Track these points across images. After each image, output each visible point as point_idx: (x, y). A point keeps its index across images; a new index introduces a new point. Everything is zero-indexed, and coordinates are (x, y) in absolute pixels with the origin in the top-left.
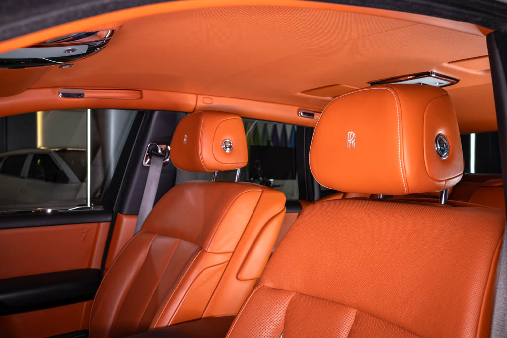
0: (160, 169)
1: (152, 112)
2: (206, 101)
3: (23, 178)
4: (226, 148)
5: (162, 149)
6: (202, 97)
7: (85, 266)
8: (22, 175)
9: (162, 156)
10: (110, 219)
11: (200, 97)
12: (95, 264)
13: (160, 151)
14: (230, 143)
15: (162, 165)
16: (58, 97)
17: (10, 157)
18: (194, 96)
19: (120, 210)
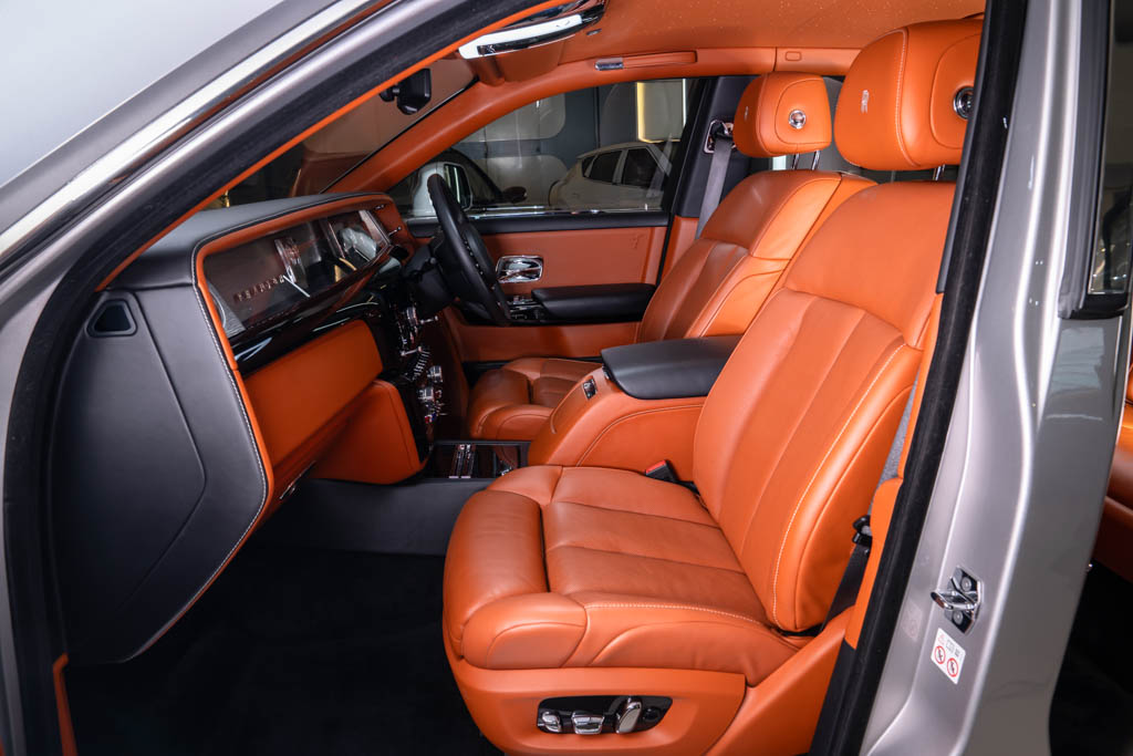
0: (728, 156)
1: (715, 79)
2: (790, 56)
3: (615, 184)
4: (796, 123)
5: (729, 129)
6: (785, 51)
7: (638, 280)
8: (614, 180)
9: (729, 139)
10: (666, 223)
11: (782, 53)
12: (650, 279)
13: (726, 132)
14: (801, 114)
15: (730, 151)
16: (594, 71)
17: (601, 155)
18: (773, 51)
19: (679, 213)
